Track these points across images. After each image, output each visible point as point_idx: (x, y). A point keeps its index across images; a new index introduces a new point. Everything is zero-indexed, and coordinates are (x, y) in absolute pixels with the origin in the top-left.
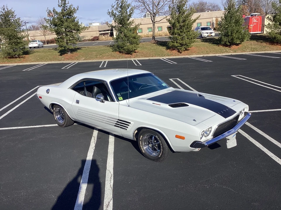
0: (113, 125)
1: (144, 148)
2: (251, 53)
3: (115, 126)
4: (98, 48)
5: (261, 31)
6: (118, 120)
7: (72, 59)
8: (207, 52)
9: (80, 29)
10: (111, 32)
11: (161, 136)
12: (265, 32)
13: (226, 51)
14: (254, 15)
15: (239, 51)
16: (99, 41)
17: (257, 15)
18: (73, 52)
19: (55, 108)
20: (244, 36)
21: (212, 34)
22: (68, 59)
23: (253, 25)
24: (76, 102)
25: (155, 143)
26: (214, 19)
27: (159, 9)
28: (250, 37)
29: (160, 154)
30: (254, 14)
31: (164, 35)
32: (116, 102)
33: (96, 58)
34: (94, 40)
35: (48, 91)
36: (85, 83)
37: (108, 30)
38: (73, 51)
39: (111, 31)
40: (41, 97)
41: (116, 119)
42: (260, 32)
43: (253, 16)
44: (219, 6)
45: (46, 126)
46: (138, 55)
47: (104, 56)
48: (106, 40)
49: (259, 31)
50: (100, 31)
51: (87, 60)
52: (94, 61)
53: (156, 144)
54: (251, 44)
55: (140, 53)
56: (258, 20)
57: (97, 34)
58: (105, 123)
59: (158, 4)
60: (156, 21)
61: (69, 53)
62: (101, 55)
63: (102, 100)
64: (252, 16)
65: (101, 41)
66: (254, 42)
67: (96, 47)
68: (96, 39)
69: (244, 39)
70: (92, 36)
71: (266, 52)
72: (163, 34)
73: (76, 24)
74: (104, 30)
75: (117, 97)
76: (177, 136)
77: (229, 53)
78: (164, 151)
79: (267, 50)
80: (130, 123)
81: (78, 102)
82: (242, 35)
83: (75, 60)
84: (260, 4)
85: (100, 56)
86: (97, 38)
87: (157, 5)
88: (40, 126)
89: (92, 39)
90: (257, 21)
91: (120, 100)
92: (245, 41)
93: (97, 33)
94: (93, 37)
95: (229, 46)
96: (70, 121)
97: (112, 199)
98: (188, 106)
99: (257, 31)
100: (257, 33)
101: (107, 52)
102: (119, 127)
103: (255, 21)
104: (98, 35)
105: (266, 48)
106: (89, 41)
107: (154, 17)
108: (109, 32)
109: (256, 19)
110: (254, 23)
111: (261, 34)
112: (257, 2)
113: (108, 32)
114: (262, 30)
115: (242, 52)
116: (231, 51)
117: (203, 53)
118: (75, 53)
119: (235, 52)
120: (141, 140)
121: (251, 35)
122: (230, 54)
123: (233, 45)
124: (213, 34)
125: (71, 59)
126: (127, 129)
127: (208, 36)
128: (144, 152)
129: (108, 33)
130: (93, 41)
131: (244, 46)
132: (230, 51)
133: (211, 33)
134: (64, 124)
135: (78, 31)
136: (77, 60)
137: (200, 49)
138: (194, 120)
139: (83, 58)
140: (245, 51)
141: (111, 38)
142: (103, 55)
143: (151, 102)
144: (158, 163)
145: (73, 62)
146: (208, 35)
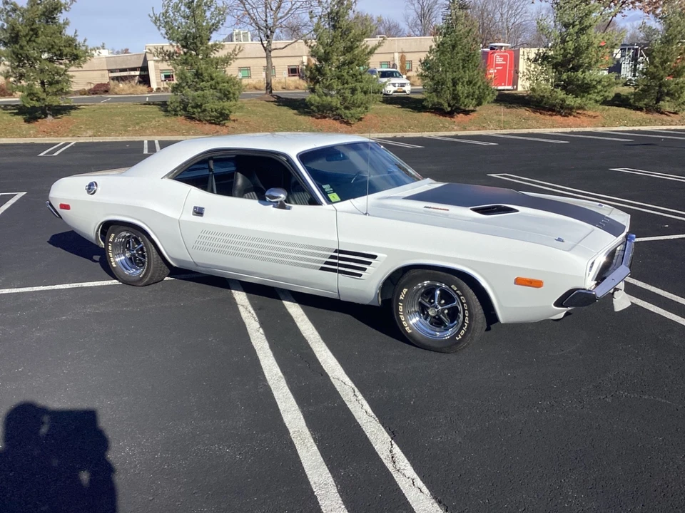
0: (315, 268)
1: (412, 322)
2: (499, 132)
3: (322, 269)
4: (125, 108)
5: (513, 86)
6: (336, 251)
7: (58, 134)
8: (401, 126)
9: (80, 54)
10: (143, 73)
11: (465, 286)
12: (520, 89)
13: (444, 127)
14: (496, 48)
15: (473, 128)
16: (112, 94)
17: (503, 48)
18: (59, 116)
19: (113, 235)
20: (484, 94)
21: (404, 88)
22: (48, 134)
23: (496, 71)
24: (194, 211)
25: (441, 305)
26: (397, 56)
27: (281, 18)
28: (495, 97)
29: (459, 333)
30: (496, 44)
31: (280, 87)
32: (325, 206)
33: (126, 131)
34: (96, 93)
35: (91, 188)
36: (211, 162)
37: (134, 69)
38: (58, 111)
39: (141, 71)
40: (66, 207)
41: (329, 250)
42: (510, 87)
43: (494, 49)
44: (400, 28)
45: (85, 284)
46: (237, 129)
47: (146, 128)
48: (131, 94)
49: (509, 85)
50: (111, 71)
51: (99, 136)
52: (120, 139)
53: (445, 309)
54: (497, 113)
55: (241, 123)
56: (505, 58)
57: (104, 78)
58: (290, 263)
59: (279, 7)
60: (273, 47)
61: (50, 117)
62: (138, 124)
63: (281, 202)
64: (492, 48)
65: (116, 94)
66: (502, 109)
67: (119, 105)
68: (101, 89)
69: (483, 100)
70: (90, 83)
71: (531, 131)
72: (277, 85)
73: (70, 42)
74: (124, 67)
75: (325, 194)
76: (519, 281)
77: (450, 131)
78: (473, 324)
79: (533, 128)
80: (374, 257)
81: (199, 212)
82: (481, 90)
83: (67, 136)
84: (493, 29)
85: (135, 127)
86: (103, 89)
87: (277, 9)
88: (67, 286)
89: (90, 90)
90: (503, 61)
91: (333, 200)
92: (485, 103)
93: (103, 76)
94: (92, 86)
95: (450, 114)
96: (161, 267)
97: (393, 442)
98: (517, 211)
99: (505, 85)
100: (504, 90)
101: (154, 118)
102: (334, 271)
103: (499, 60)
104: (106, 80)
105: (530, 122)
106: (81, 94)
107: (268, 37)
108: (137, 73)
109: (501, 56)
110: (497, 65)
111: (513, 92)
112: (485, 25)
113: (133, 73)
114: (515, 83)
115: (479, 130)
116: (455, 128)
117: (392, 129)
118: (64, 118)
119: (465, 129)
120: (401, 301)
121: (497, 93)
122: (453, 133)
123: (458, 113)
124: (408, 88)
125: (54, 132)
126: (360, 275)
127: (395, 92)
128: (410, 331)
129: (135, 76)
130: (93, 94)
131: (483, 117)
132: (453, 126)
133: (403, 85)
134: (144, 276)
135: (74, 60)
136: (73, 136)
137: (385, 119)
138: (559, 240)
139: (90, 133)
140: (484, 128)
141: (143, 88)
142: (144, 125)
143: (420, 205)
144: (452, 357)
145: (62, 141)
146: (396, 89)
